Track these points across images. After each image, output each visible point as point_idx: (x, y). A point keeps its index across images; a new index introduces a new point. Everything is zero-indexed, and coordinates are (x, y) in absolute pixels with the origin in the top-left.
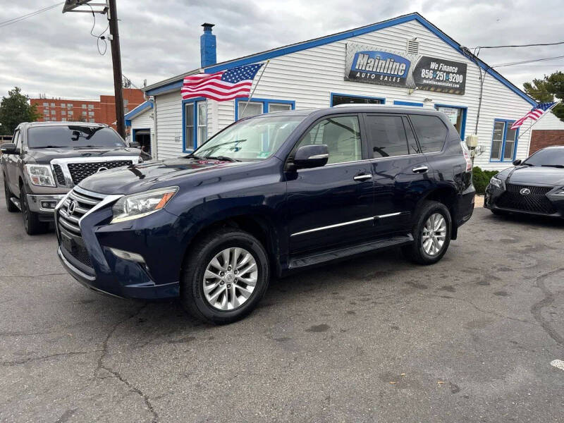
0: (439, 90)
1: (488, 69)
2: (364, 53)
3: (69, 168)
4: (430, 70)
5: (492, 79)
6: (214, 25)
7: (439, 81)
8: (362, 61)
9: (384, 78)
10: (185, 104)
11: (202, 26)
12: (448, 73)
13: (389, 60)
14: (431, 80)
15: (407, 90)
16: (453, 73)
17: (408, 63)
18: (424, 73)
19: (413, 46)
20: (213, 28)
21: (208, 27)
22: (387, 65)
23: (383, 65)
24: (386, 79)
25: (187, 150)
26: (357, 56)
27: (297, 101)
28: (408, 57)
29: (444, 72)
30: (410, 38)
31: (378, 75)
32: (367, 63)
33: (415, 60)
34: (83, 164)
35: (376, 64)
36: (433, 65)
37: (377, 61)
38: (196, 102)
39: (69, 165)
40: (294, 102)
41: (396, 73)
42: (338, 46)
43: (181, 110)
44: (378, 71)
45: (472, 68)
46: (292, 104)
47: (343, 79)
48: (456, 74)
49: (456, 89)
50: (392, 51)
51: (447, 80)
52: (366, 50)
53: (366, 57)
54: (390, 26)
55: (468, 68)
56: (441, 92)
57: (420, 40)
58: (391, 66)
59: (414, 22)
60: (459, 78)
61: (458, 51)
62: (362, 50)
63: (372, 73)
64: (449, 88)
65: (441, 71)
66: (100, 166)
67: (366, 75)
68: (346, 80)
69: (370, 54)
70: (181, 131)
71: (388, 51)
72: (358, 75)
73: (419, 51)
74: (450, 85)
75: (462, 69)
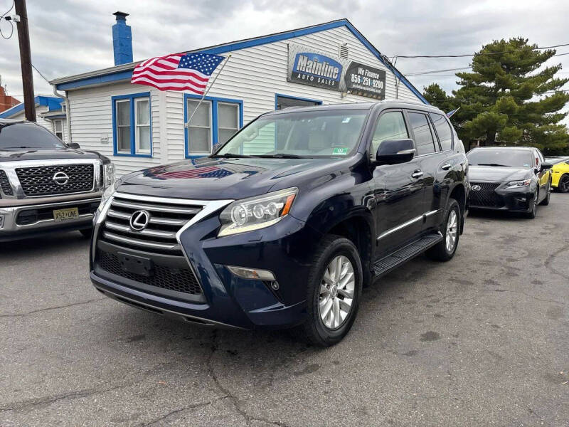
0: (365, 95)
1: (401, 77)
2: (304, 55)
3: (18, 174)
4: (358, 75)
5: (405, 87)
6: (128, 15)
7: (365, 86)
8: (302, 62)
9: (321, 81)
10: (115, 101)
11: (114, 14)
12: (372, 79)
13: (325, 63)
14: (359, 84)
15: (339, 94)
16: (376, 79)
17: (340, 67)
18: (353, 76)
19: (344, 51)
20: (127, 17)
21: (121, 16)
22: (323, 68)
23: (320, 68)
24: (323, 82)
25: (118, 152)
26: (298, 56)
27: (244, 100)
28: (341, 61)
29: (369, 78)
30: (341, 43)
31: (316, 77)
32: (307, 65)
33: (346, 65)
34: (35, 169)
35: (314, 66)
36: (361, 71)
37: (315, 63)
38: (133, 99)
39: (17, 170)
40: (242, 101)
41: (331, 77)
42: (280, 46)
43: (111, 108)
44: (316, 73)
45: (390, 76)
46: (240, 104)
47: (285, 80)
48: (378, 80)
49: (378, 94)
50: (328, 55)
51: (371, 85)
52: (306, 52)
53: (306, 58)
54: (324, 30)
55: (386, 75)
56: (367, 97)
57: (350, 46)
58: (326, 69)
59: (344, 28)
60: (380, 85)
61: (378, 58)
62: (302, 52)
63: (311, 75)
64: (373, 94)
65: (366, 77)
66: (57, 171)
67: (306, 77)
68: (288, 81)
69: (309, 56)
70: (112, 131)
71: (324, 54)
72: (299, 76)
73: (349, 57)
74: (373, 90)
75: (382, 77)
